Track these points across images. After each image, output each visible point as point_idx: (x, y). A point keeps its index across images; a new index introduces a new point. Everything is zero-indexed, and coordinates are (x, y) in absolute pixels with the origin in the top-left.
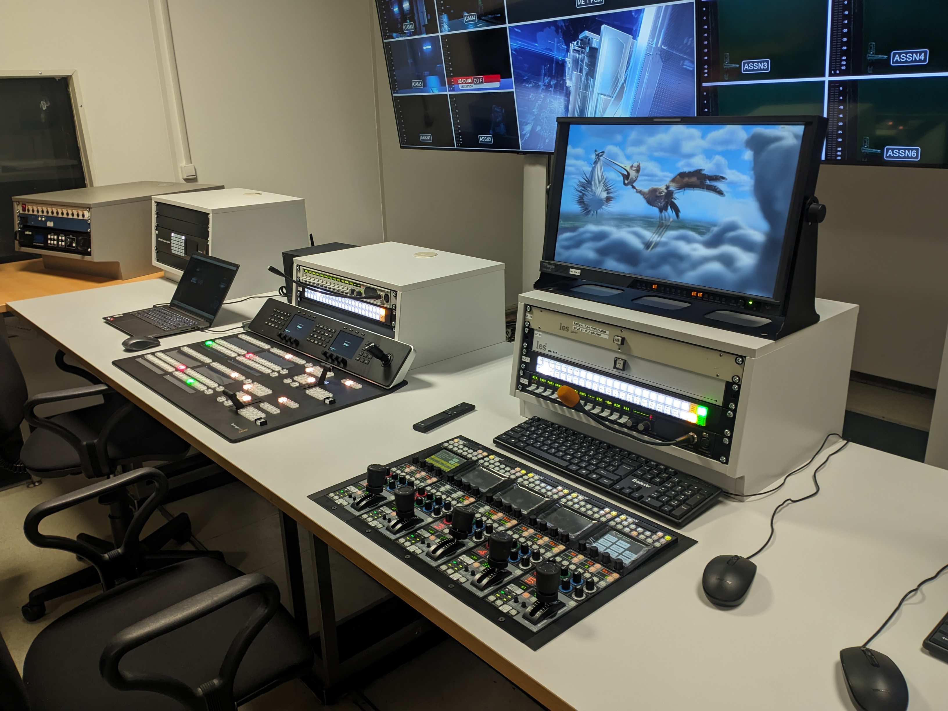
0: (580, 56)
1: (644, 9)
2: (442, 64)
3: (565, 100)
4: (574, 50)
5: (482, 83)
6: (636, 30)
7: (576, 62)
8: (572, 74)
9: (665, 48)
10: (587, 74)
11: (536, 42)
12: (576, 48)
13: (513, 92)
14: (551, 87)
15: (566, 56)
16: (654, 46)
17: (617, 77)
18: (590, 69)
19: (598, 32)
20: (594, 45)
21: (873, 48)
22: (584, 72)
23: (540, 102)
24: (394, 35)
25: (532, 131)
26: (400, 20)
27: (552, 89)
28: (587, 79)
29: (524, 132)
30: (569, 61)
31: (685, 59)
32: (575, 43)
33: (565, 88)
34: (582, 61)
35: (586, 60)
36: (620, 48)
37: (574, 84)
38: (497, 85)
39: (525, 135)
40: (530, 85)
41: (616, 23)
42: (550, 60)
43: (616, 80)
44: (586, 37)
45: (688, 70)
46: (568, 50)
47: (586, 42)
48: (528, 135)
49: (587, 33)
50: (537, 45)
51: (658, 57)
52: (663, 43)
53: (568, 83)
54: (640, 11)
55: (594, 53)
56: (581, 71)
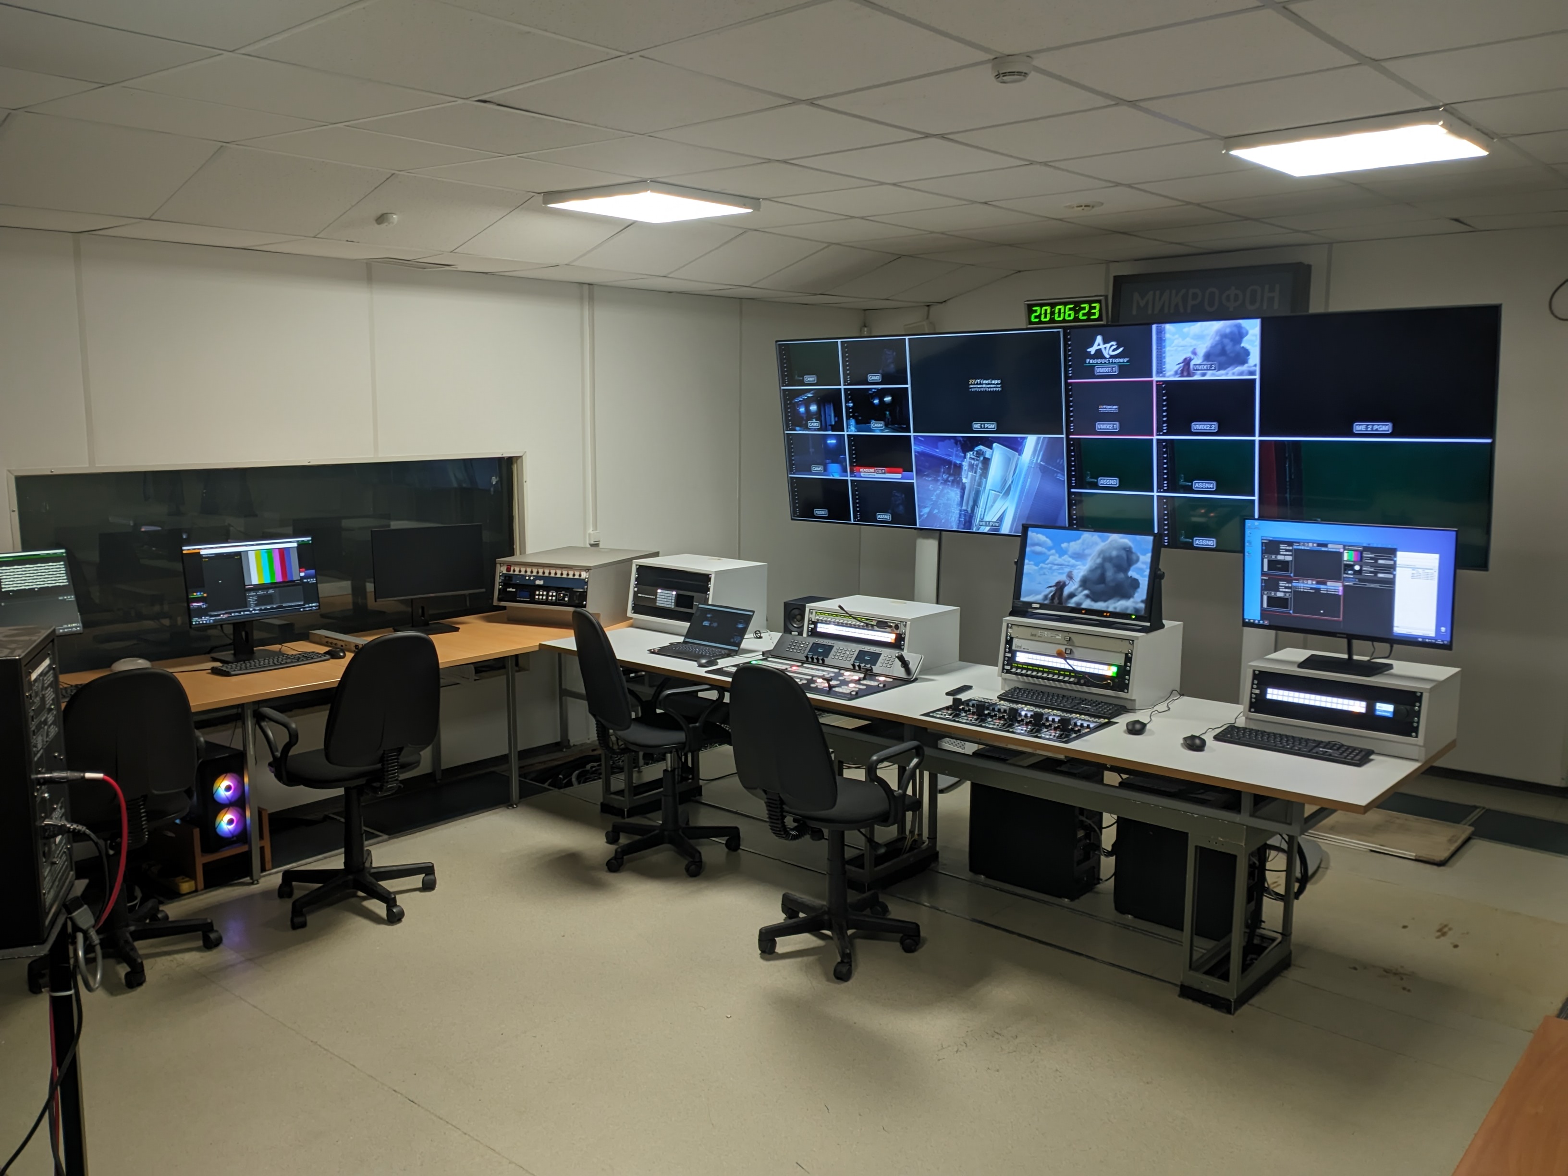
0: (975, 463)
1: (1027, 437)
2: (845, 455)
3: (961, 492)
4: (970, 458)
5: (885, 473)
6: (1021, 450)
7: (971, 466)
8: (967, 474)
9: (1043, 464)
10: (981, 475)
11: (937, 448)
12: (972, 456)
13: (913, 483)
14: (949, 481)
15: (963, 461)
16: (1035, 461)
17: (1005, 479)
18: (983, 472)
19: (990, 447)
20: (987, 456)
21: (1183, 478)
22: (978, 474)
23: (938, 492)
24: (797, 428)
25: (930, 513)
26: (805, 418)
27: (950, 483)
28: (980, 478)
29: (922, 514)
30: (965, 465)
31: (1059, 473)
32: (971, 453)
33: (961, 483)
34: (977, 466)
35: (980, 465)
36: (1008, 461)
37: (969, 481)
38: (899, 476)
39: (923, 515)
40: (930, 479)
41: (1006, 443)
42: (949, 463)
43: (1004, 482)
44: (981, 450)
45: (1060, 480)
46: (965, 457)
47: (980, 454)
48: (926, 516)
49: (981, 447)
50: (938, 451)
51: (1038, 469)
52: (1041, 461)
53: (964, 480)
54: (1025, 438)
55: (986, 462)
56: (976, 473)
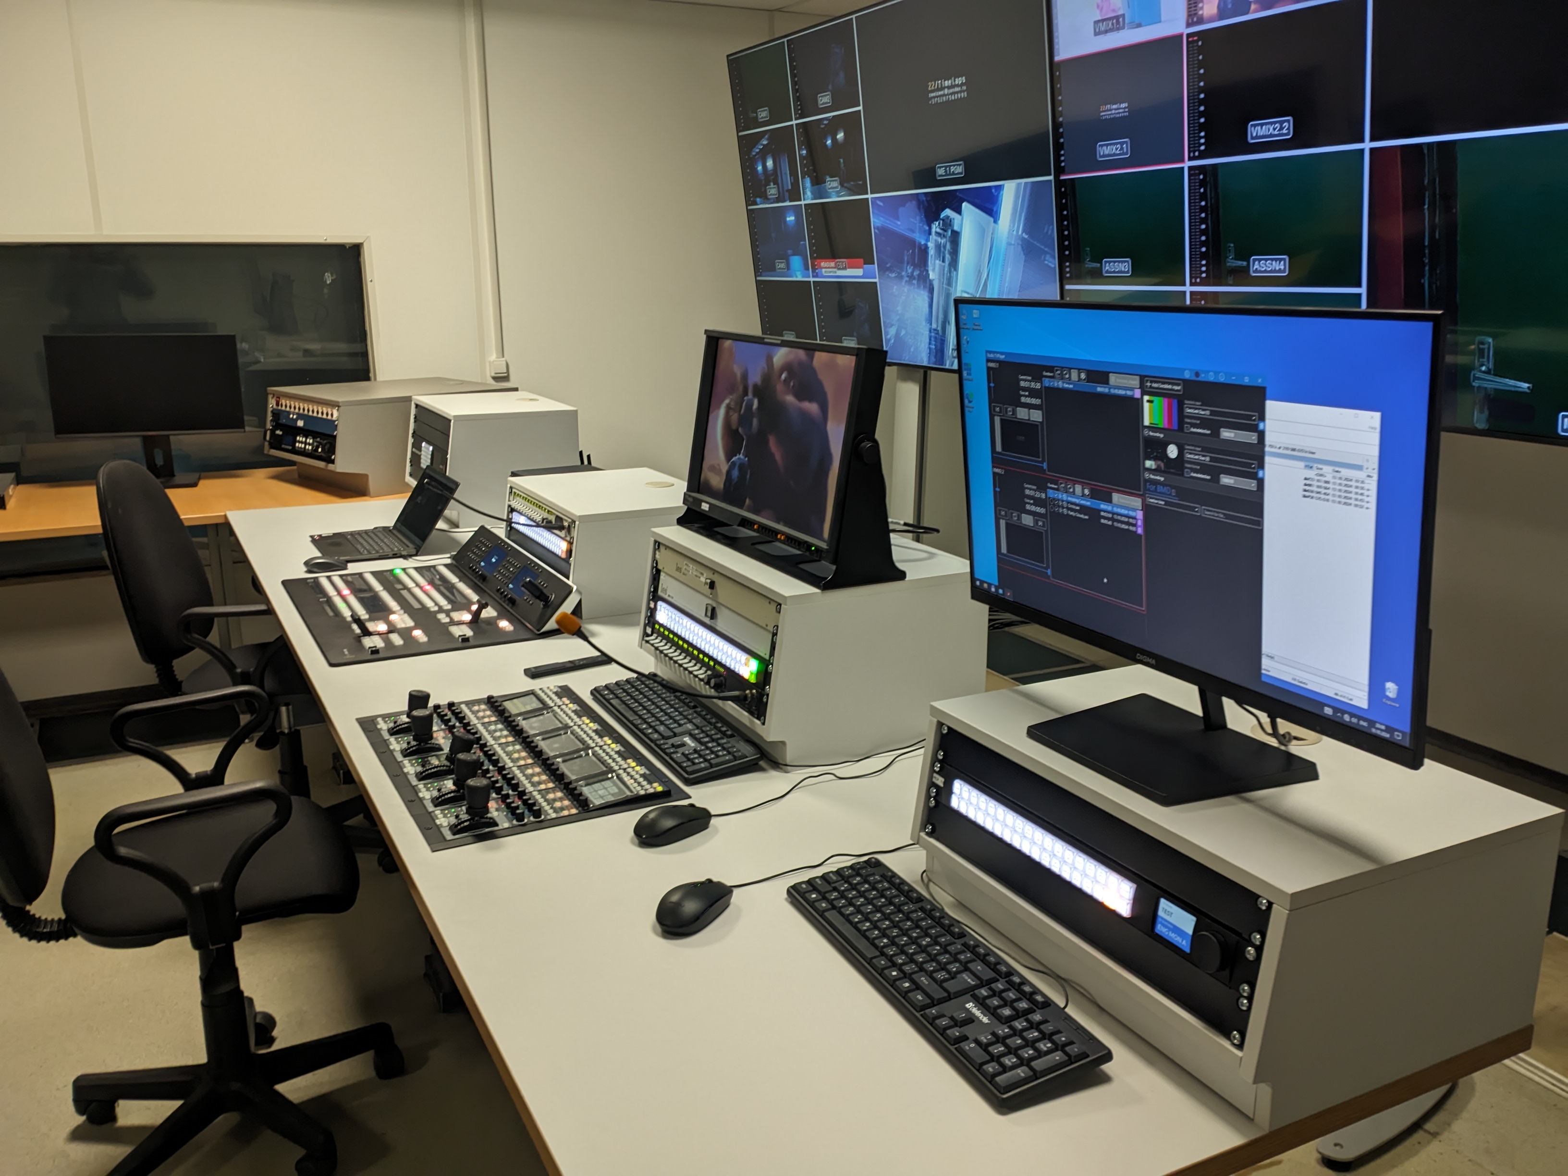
1: (1004, 185)
2: (805, 241)
3: (929, 297)
4: (936, 232)
5: (845, 268)
6: (996, 212)
7: (938, 247)
8: (935, 263)
9: (1026, 237)
10: (950, 265)
11: (898, 219)
12: (938, 230)
13: (875, 283)
14: (914, 279)
15: (928, 240)
16: (1015, 232)
18: (952, 258)
19: (959, 211)
20: (956, 228)
21: (1233, 250)
22: (947, 262)
23: (903, 298)
24: (758, 200)
25: (897, 334)
26: (763, 182)
27: (915, 282)
28: (950, 272)
29: (888, 337)
30: (931, 245)
31: (1046, 253)
32: (937, 223)
33: (928, 281)
34: (945, 247)
35: (948, 246)
36: (982, 232)
37: (937, 277)
38: (859, 272)
40: (893, 275)
41: (977, 201)
42: (912, 243)
43: (979, 273)
44: (948, 217)
45: (1050, 267)
46: (930, 233)
47: (947, 224)
48: (892, 341)
49: (948, 212)
50: (899, 223)
51: (1020, 247)
52: (1024, 231)
53: (932, 276)
54: (999, 188)
55: (955, 237)
56: (943, 261)
